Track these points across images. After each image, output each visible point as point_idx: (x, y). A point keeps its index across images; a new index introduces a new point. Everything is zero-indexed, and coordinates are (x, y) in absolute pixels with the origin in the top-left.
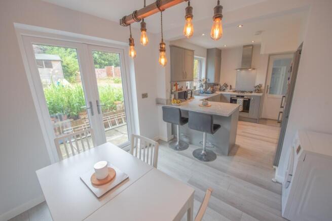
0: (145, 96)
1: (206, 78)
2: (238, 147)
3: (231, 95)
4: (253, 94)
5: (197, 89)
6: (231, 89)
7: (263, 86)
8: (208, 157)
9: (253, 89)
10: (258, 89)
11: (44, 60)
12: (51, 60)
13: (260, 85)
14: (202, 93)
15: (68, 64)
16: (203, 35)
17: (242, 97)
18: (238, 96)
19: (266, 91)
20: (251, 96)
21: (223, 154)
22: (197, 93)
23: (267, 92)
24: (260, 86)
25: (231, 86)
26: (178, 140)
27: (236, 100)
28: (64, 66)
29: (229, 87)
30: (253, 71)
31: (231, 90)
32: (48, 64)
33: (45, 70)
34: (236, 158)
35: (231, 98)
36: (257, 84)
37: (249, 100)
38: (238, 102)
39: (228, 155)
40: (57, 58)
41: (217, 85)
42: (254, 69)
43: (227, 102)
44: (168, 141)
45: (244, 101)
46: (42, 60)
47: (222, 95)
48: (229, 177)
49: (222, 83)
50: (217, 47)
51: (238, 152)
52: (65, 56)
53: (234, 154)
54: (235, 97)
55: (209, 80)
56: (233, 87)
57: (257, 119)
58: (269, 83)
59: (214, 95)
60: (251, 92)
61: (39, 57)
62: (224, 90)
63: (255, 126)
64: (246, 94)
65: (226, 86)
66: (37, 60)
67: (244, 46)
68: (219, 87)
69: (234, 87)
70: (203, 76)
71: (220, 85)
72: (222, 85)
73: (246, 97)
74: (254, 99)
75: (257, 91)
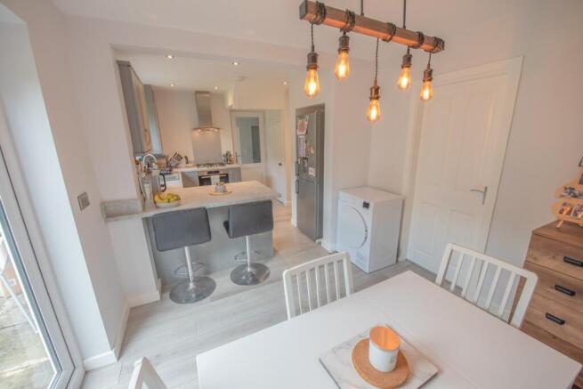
3: (196, 172)
6: (187, 163)
9: (223, 159)
18: (210, 172)
20: (228, 169)
24: (228, 155)
25: (186, 157)
26: (192, 280)
27: (209, 179)
31: (189, 165)
35: (200, 177)
37: (227, 175)
38: (212, 181)
41: (164, 157)
43: (194, 185)
49: (169, 154)
54: (205, 174)
56: (190, 159)
60: (224, 164)
64: (220, 168)
65: (179, 157)
67: (198, 93)
68: (163, 161)
71: (167, 157)
72: (171, 157)
73: (221, 173)
74: (232, 173)
75: (228, 162)
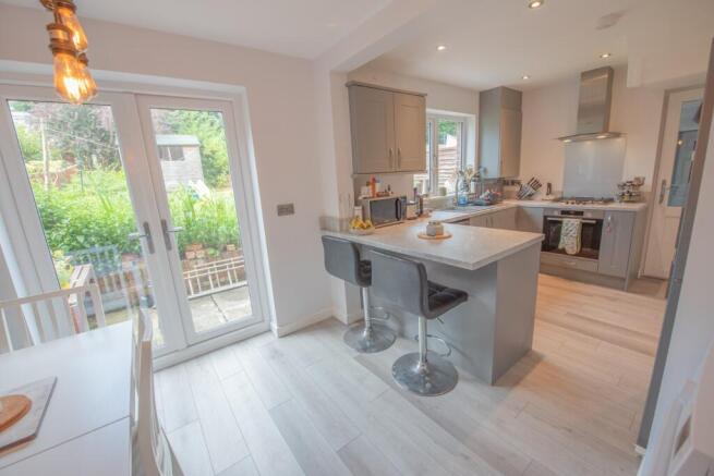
0: (285, 210)
1: (479, 166)
2: (538, 359)
3: (545, 209)
4: (615, 206)
6: (548, 193)
8: (434, 381)
9: (614, 192)
10: (632, 191)
11: (170, 146)
12: (181, 146)
13: (637, 179)
14: (463, 205)
15: (213, 152)
16: (441, 48)
17: (579, 213)
18: (566, 213)
19: (658, 198)
20: (604, 211)
21: (479, 378)
22: (450, 203)
23: (661, 201)
24: (637, 183)
25: (549, 185)
26: (367, 324)
28: (208, 156)
29: (544, 189)
30: (616, 140)
31: (551, 197)
32: (177, 153)
33: (172, 163)
34: (518, 394)
35: (545, 217)
36: (628, 176)
37: (599, 223)
38: (564, 227)
39: (493, 384)
40: (194, 140)
41: (513, 183)
42: (617, 135)
44: (349, 324)
45: (584, 226)
46: (166, 146)
47: (519, 210)
48: (467, 458)
49: (524, 178)
50: (506, 84)
51: (529, 378)
52: (209, 137)
53: (516, 382)
54: (556, 213)
55: (485, 171)
56: (554, 189)
57: (624, 280)
58: (667, 177)
59: (495, 208)
60: (611, 200)
61: (161, 140)
62: (530, 197)
63: (614, 300)
64: (589, 206)
65: (536, 184)
66: (159, 146)
67: (585, 75)
68: (517, 188)
69: (558, 187)
70: (471, 161)
71: (519, 183)
72: (524, 183)
73: (589, 215)
74: (612, 219)
75: (626, 199)
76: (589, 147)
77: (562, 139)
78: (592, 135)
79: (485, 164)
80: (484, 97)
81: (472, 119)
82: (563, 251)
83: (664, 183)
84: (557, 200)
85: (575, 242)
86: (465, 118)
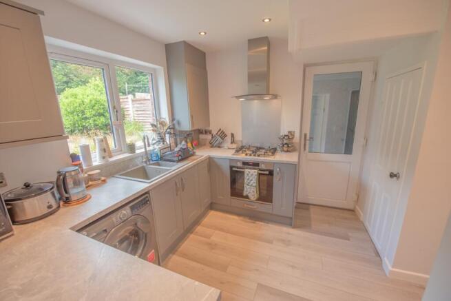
1: (173, 117)
4: (279, 157)
5: (137, 152)
6: (232, 142)
7: (297, 135)
10: (287, 144)
13: (290, 132)
17: (256, 165)
18: (245, 163)
19: (302, 146)
20: (274, 163)
23: (305, 149)
25: (232, 135)
27: (243, 173)
29: (229, 139)
30: (275, 101)
31: (234, 146)
35: (231, 167)
36: (284, 131)
37: (271, 173)
41: (206, 132)
42: (275, 97)
45: (260, 176)
54: (239, 164)
55: (179, 123)
57: (291, 219)
58: (307, 130)
64: (262, 158)
65: (223, 135)
67: (250, 43)
69: (239, 136)
71: (210, 132)
72: (214, 133)
73: (263, 167)
74: (280, 169)
75: (285, 149)
76: (256, 104)
77: (238, 97)
78: (259, 96)
79: (178, 116)
80: (170, 49)
81: (161, 71)
82: (247, 197)
83: (305, 135)
84: (239, 150)
85: (255, 190)
86: (155, 70)
